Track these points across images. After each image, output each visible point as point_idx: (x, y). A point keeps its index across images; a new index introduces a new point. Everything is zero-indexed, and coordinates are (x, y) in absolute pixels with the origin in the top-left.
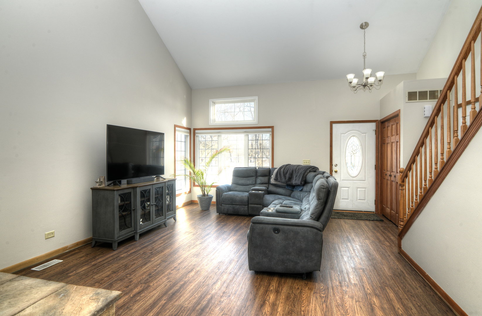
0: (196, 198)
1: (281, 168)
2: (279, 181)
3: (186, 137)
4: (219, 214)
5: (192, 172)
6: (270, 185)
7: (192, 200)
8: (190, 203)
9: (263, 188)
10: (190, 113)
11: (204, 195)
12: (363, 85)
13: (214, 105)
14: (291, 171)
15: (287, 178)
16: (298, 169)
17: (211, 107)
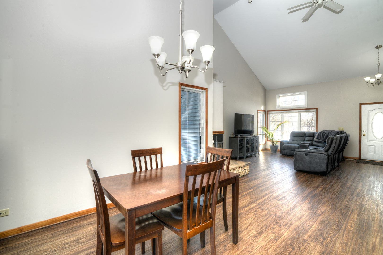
0: (269, 147)
1: (321, 132)
2: (319, 139)
3: (263, 115)
4: (282, 155)
5: (266, 133)
6: (314, 141)
7: (266, 148)
8: (265, 150)
9: (309, 142)
10: (265, 103)
11: (273, 145)
12: (378, 83)
13: (279, 98)
14: (327, 134)
15: (325, 138)
16: (332, 133)
17: (277, 99)
